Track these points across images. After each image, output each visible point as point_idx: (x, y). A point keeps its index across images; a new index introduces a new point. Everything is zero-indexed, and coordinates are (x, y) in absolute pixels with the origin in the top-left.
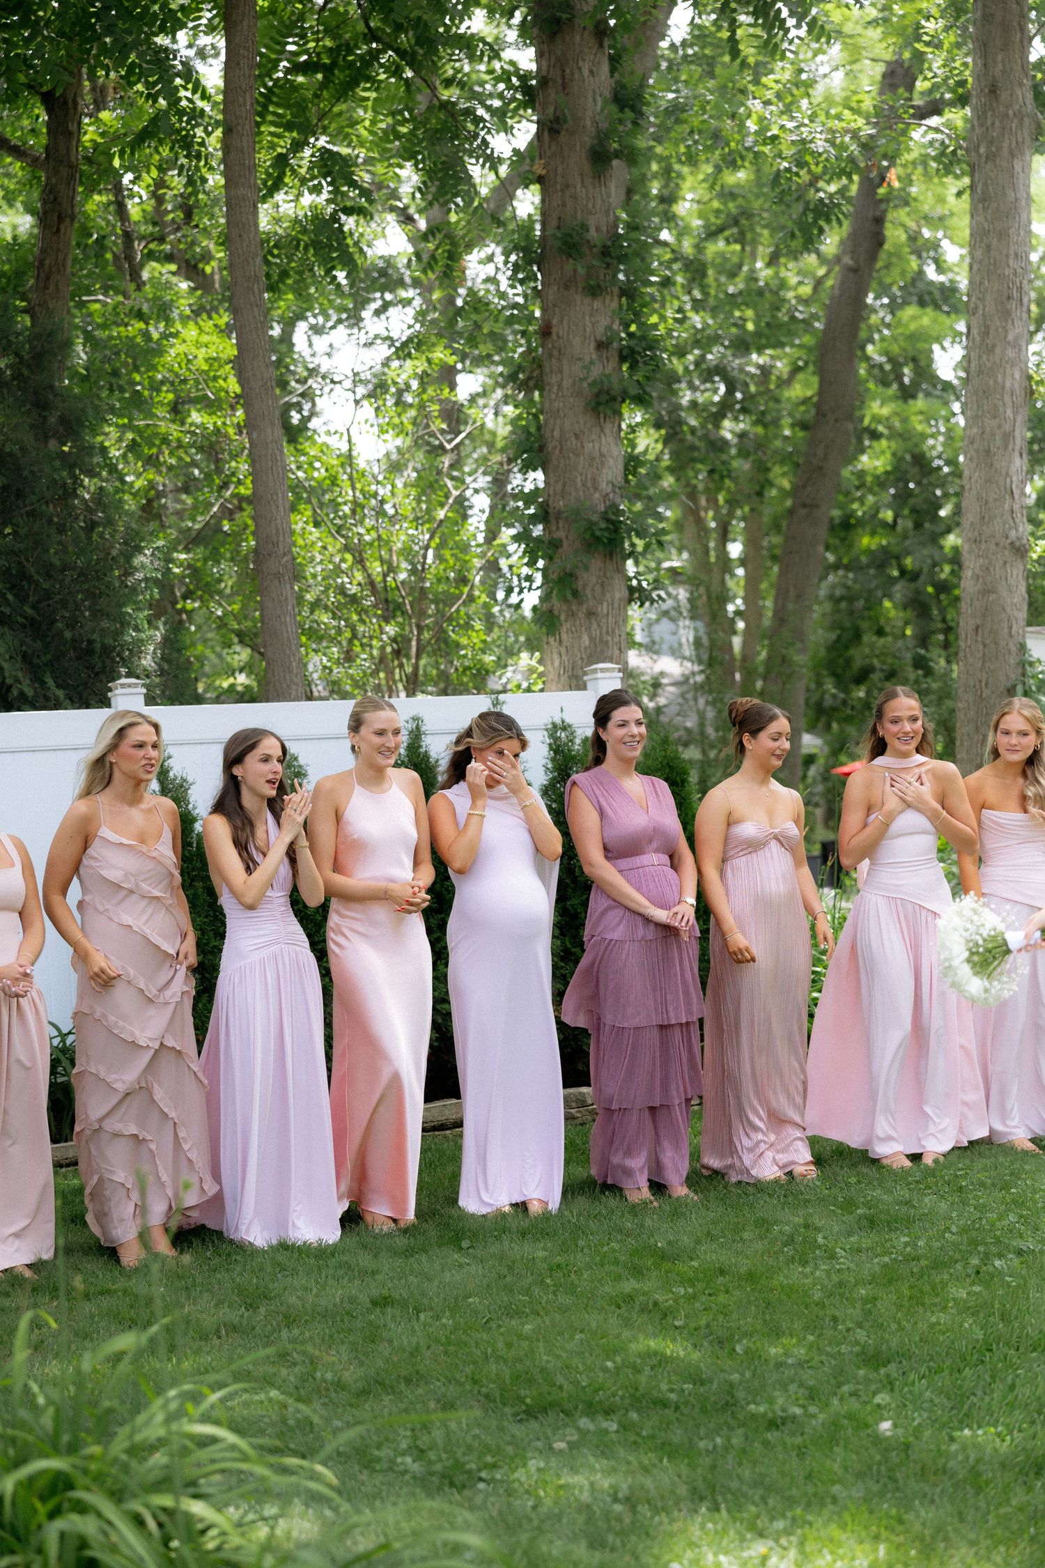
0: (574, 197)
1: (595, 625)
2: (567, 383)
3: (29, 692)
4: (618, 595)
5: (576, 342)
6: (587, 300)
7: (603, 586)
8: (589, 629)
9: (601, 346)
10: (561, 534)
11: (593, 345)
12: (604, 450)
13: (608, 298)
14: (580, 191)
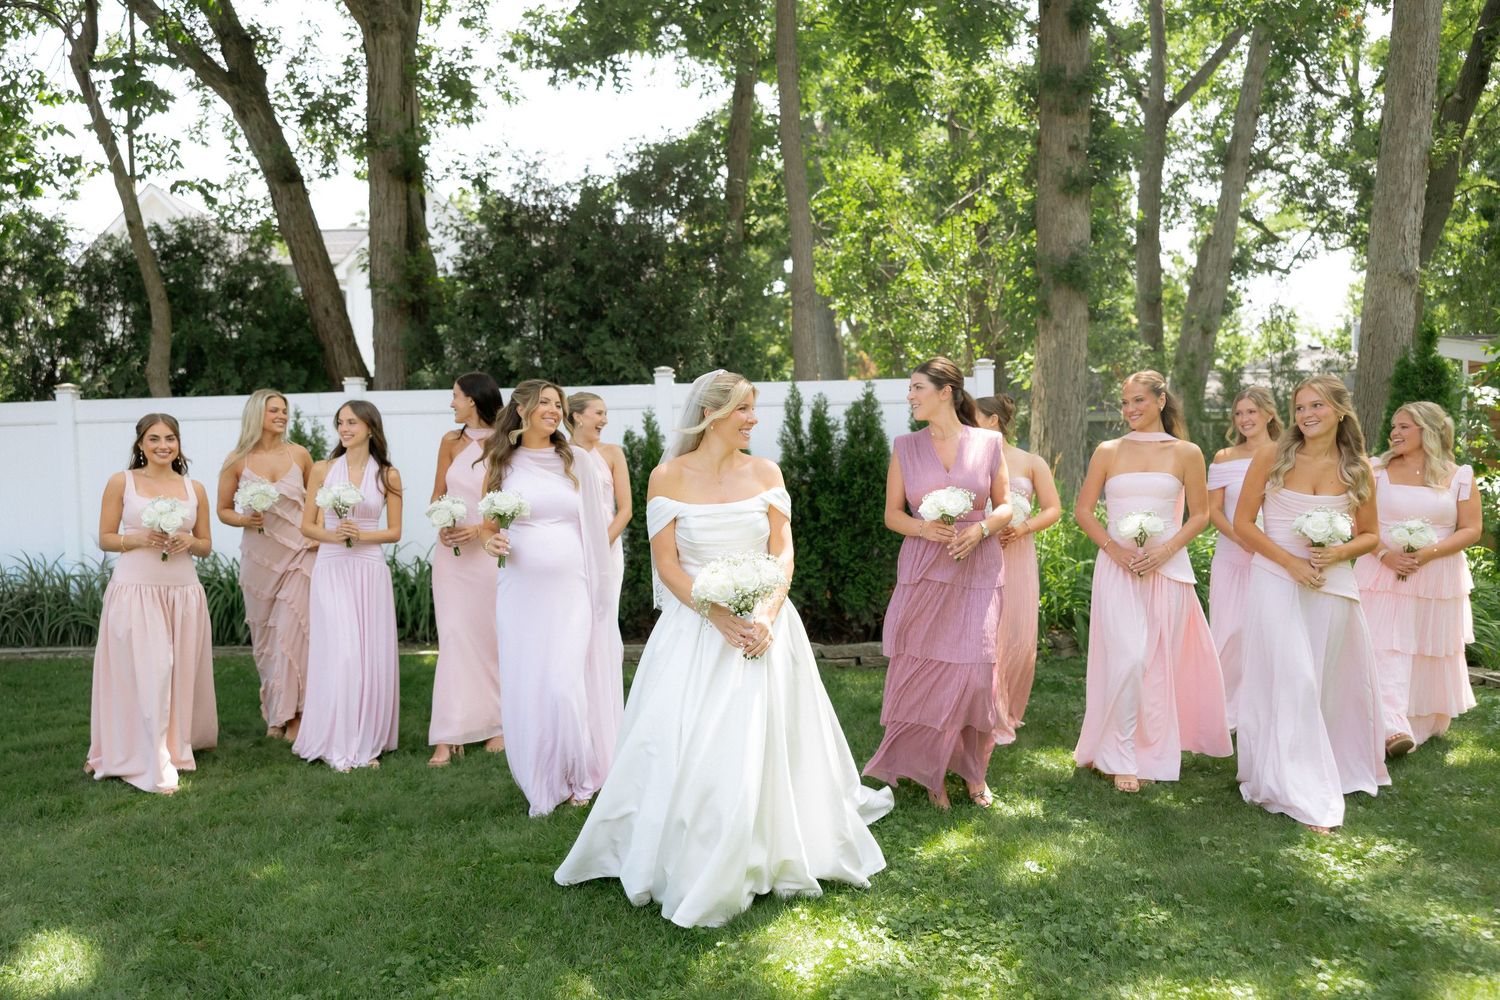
0: (1058, 50)
1: (1060, 335)
2: (1049, 175)
3: (631, 376)
4: (1079, 315)
5: (1055, 146)
6: (1063, 119)
7: (1067, 308)
8: (1056, 336)
9: (1073, 149)
10: (1042, 275)
11: (1066, 149)
12: (1072, 219)
13: (1079, 116)
14: (1062, 45)
